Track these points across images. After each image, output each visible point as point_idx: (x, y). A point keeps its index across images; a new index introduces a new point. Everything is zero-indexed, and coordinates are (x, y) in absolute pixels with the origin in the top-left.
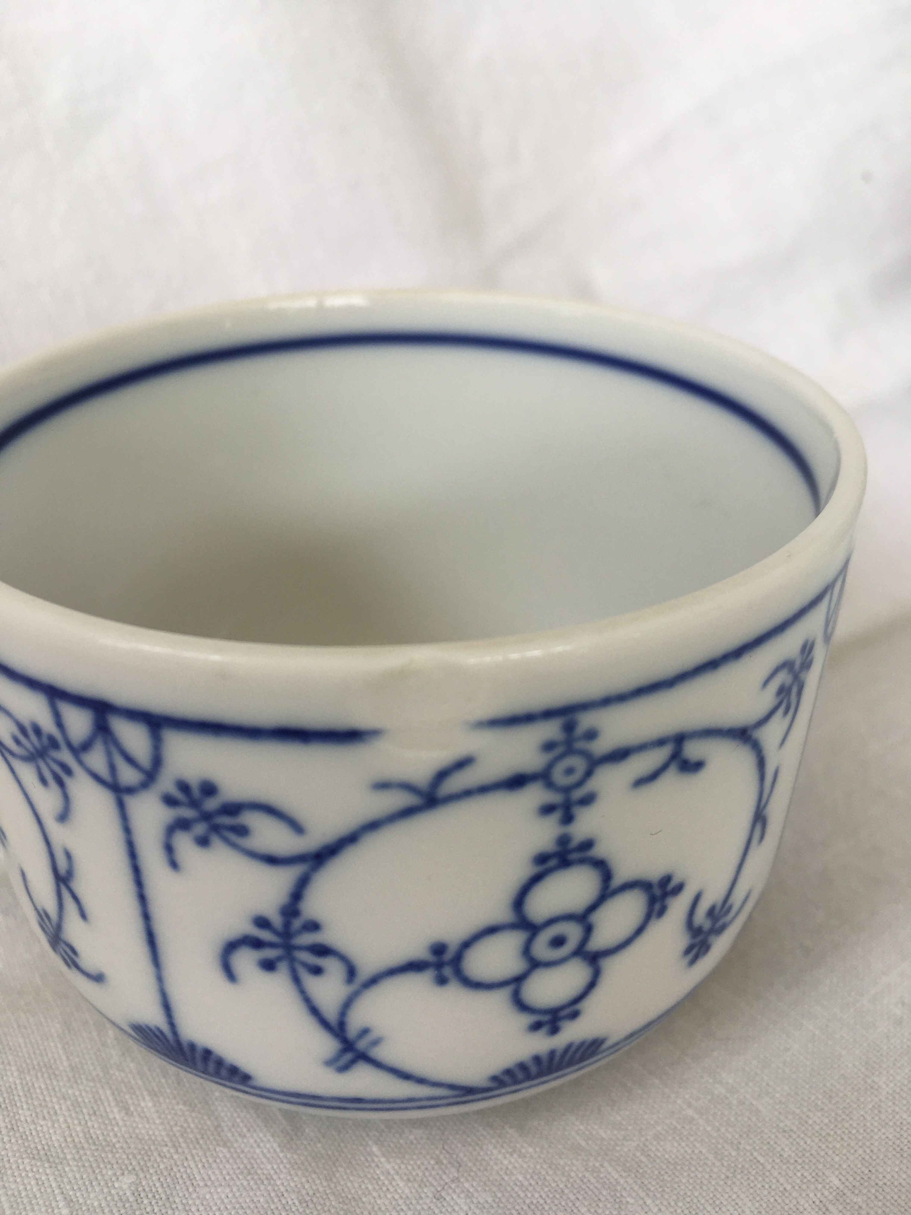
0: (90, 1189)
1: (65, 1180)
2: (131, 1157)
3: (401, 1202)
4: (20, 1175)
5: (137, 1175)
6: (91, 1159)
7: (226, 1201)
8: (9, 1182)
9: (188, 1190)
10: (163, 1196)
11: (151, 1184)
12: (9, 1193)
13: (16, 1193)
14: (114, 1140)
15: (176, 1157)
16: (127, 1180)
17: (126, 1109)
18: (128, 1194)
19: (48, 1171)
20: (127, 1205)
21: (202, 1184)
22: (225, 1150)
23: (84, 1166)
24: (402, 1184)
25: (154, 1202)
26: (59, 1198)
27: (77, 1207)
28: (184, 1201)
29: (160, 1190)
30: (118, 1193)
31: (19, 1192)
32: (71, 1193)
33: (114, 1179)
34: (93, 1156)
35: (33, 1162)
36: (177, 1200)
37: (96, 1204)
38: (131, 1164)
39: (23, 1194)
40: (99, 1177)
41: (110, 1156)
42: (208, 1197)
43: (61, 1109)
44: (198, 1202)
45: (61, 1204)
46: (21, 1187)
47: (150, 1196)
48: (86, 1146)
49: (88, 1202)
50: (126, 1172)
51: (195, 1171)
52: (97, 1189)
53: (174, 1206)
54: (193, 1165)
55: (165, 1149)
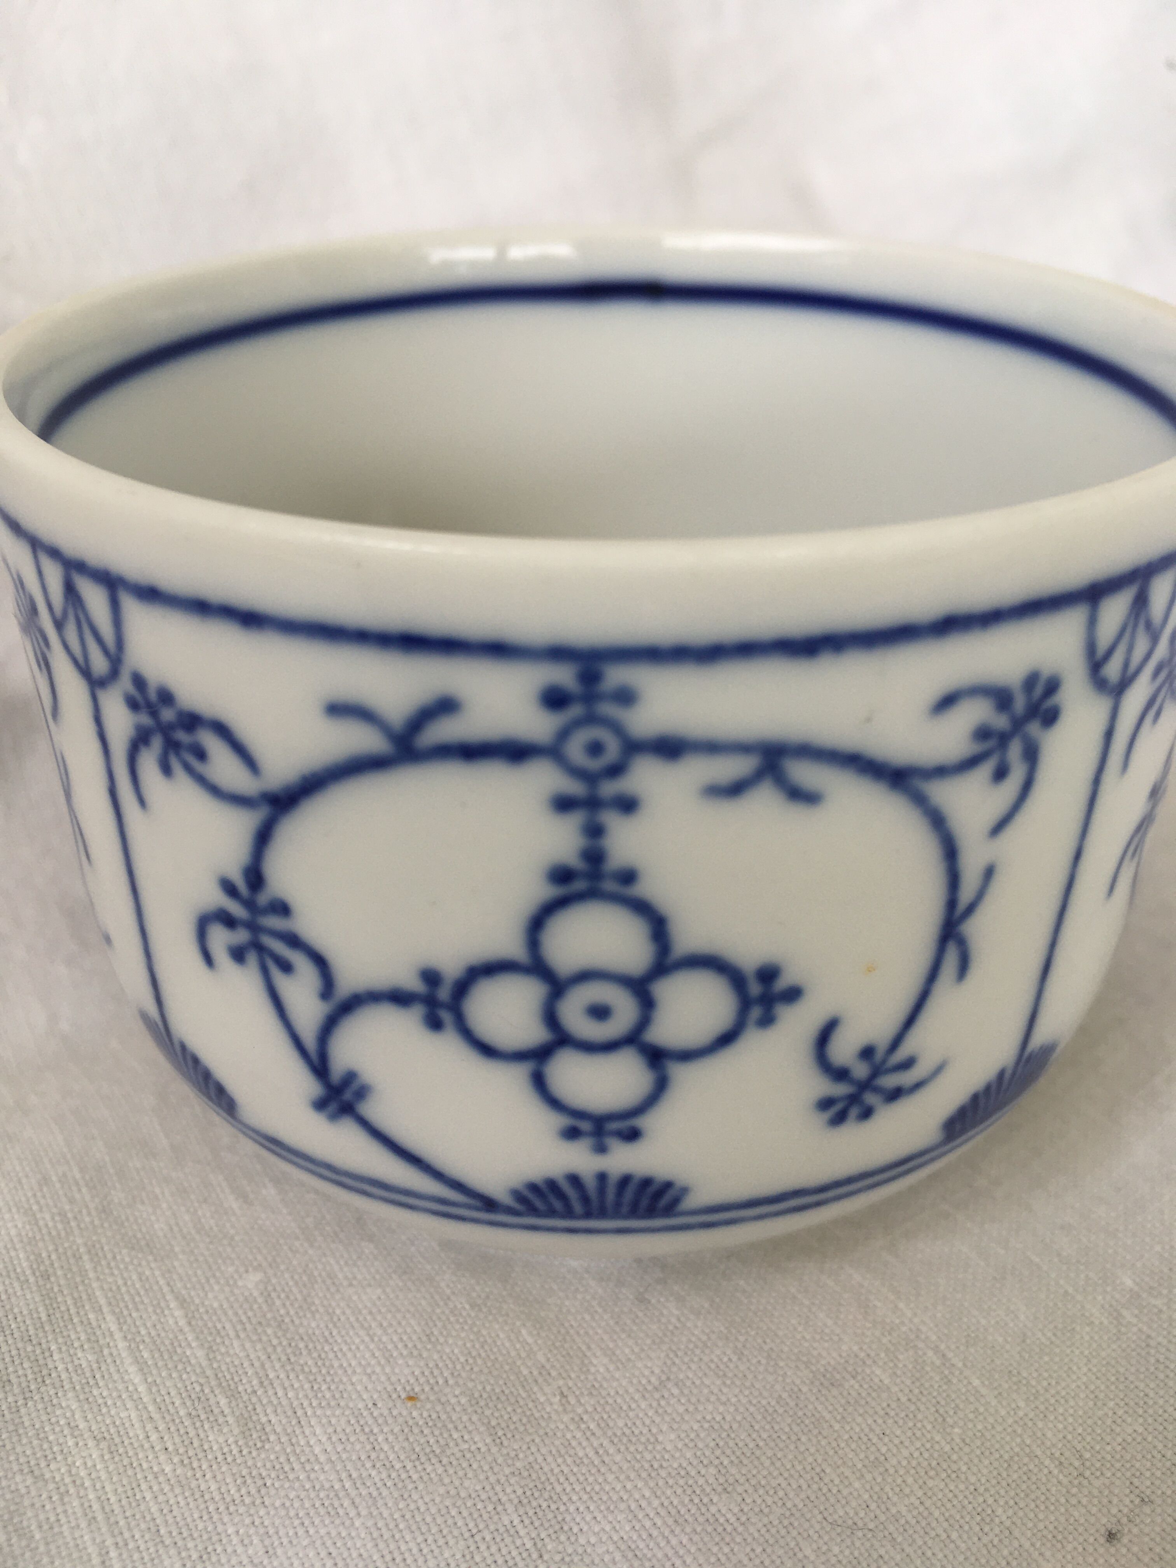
0: (207, 1288)
1: (175, 1277)
2: (254, 1251)
3: (594, 1303)
4: (118, 1268)
5: (265, 1273)
6: (206, 1253)
7: (378, 1303)
8: (104, 1274)
9: (328, 1289)
10: (299, 1297)
11: (283, 1282)
12: (106, 1286)
13: (114, 1288)
14: (232, 1232)
15: (311, 1252)
16: (253, 1279)
17: (243, 1197)
18: (256, 1293)
19: (153, 1265)
20: (255, 1306)
21: (345, 1283)
22: (372, 1246)
23: (197, 1260)
24: (592, 1283)
25: (288, 1303)
26: (169, 1297)
27: (192, 1308)
28: (325, 1302)
29: (295, 1290)
30: (243, 1294)
31: (118, 1288)
32: (184, 1292)
33: (236, 1276)
34: (208, 1249)
35: (133, 1253)
36: (317, 1302)
37: (216, 1305)
38: (256, 1259)
39: (124, 1289)
40: (218, 1274)
41: (229, 1250)
42: (355, 1298)
43: (163, 1193)
44: (342, 1304)
45: (173, 1305)
46: (120, 1282)
47: (283, 1296)
48: (197, 1237)
49: (206, 1303)
50: (250, 1269)
51: (336, 1268)
52: (216, 1288)
53: (313, 1308)
54: (332, 1261)
55: (297, 1244)
